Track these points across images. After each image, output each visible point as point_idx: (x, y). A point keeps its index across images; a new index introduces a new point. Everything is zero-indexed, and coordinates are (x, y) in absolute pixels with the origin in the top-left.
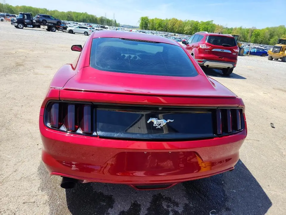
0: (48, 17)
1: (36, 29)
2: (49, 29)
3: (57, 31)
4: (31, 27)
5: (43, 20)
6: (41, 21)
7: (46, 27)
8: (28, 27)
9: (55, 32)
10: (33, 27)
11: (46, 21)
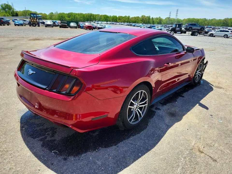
0: (195, 25)
1: (183, 34)
2: (193, 34)
3: (199, 35)
4: (179, 33)
5: (190, 28)
6: (188, 28)
7: (190, 33)
8: (177, 33)
9: (197, 36)
10: (181, 33)
11: (192, 28)
